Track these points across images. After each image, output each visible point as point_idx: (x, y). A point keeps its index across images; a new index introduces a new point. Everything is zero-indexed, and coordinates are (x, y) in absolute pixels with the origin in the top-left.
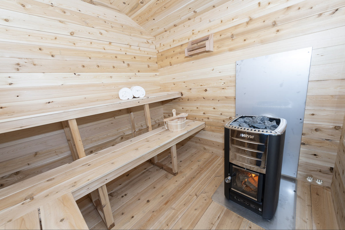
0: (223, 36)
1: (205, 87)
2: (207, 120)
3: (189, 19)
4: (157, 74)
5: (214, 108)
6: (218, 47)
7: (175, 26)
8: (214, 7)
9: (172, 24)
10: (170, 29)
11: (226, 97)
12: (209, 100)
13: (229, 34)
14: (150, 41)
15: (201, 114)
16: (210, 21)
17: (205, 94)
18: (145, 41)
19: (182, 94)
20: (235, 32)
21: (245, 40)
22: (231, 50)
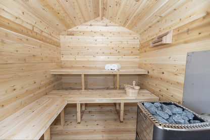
0: (180, 31)
1: (163, 70)
2: (161, 97)
3: (158, 22)
4: (138, 57)
5: (167, 89)
6: (176, 40)
7: (150, 27)
8: (175, 10)
9: (148, 27)
10: (147, 29)
11: (177, 83)
12: (164, 81)
13: (185, 29)
14: (136, 38)
15: (158, 90)
16: (172, 21)
17: (162, 76)
18: (133, 38)
19: (148, 72)
20: (190, 27)
21: (200, 33)
22: (186, 42)
